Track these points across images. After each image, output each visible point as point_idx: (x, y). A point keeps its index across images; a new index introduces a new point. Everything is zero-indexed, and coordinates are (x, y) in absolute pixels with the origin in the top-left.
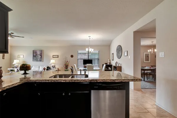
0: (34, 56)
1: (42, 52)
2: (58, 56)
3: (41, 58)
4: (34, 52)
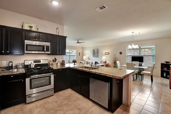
1: (98, 50)
2: (109, 53)
3: (97, 55)
4: (94, 51)
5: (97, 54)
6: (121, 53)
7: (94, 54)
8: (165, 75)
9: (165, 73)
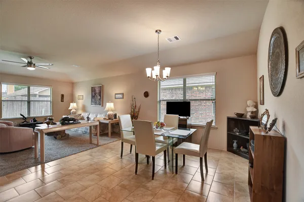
0: (93, 97)
1: (101, 88)
2: (123, 94)
3: (100, 99)
4: (93, 90)
5: (99, 97)
6: (146, 95)
7: (94, 96)
8: (235, 145)
9: (235, 141)
